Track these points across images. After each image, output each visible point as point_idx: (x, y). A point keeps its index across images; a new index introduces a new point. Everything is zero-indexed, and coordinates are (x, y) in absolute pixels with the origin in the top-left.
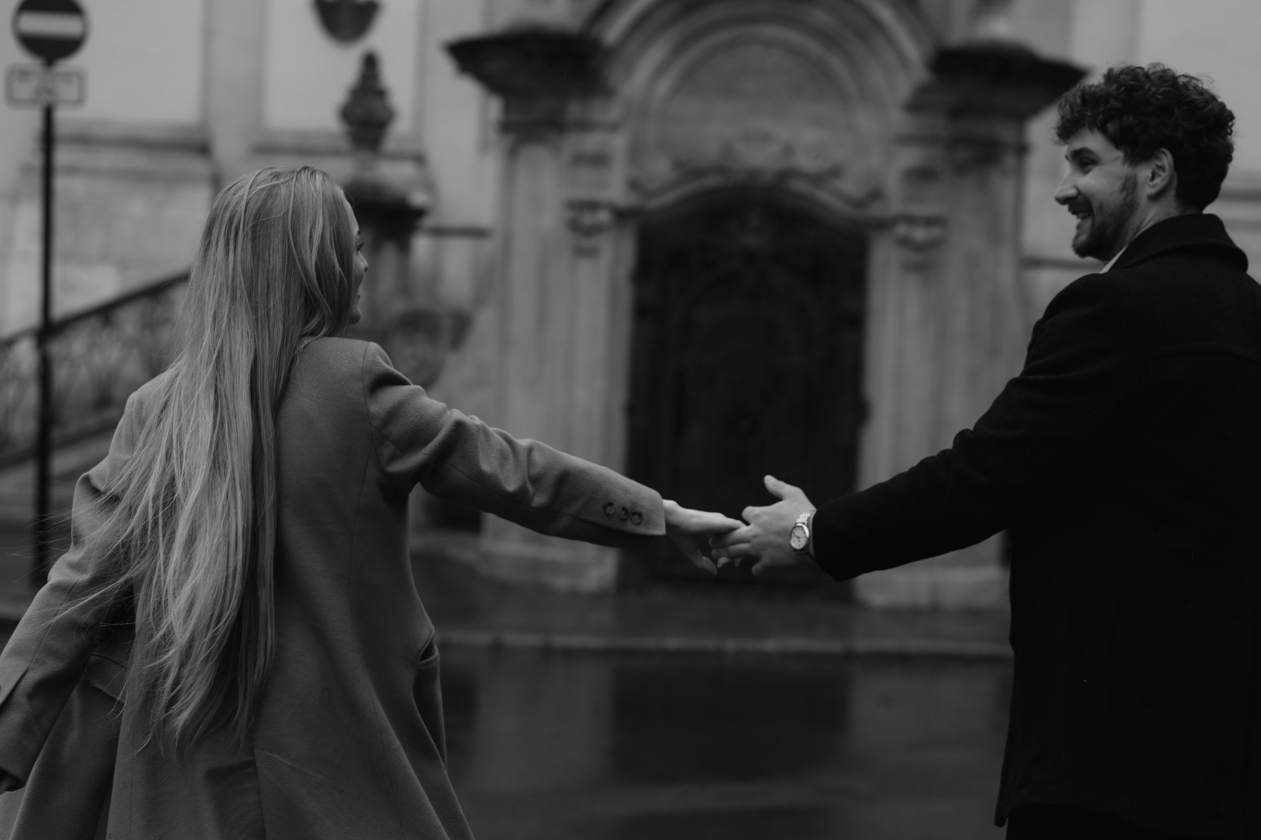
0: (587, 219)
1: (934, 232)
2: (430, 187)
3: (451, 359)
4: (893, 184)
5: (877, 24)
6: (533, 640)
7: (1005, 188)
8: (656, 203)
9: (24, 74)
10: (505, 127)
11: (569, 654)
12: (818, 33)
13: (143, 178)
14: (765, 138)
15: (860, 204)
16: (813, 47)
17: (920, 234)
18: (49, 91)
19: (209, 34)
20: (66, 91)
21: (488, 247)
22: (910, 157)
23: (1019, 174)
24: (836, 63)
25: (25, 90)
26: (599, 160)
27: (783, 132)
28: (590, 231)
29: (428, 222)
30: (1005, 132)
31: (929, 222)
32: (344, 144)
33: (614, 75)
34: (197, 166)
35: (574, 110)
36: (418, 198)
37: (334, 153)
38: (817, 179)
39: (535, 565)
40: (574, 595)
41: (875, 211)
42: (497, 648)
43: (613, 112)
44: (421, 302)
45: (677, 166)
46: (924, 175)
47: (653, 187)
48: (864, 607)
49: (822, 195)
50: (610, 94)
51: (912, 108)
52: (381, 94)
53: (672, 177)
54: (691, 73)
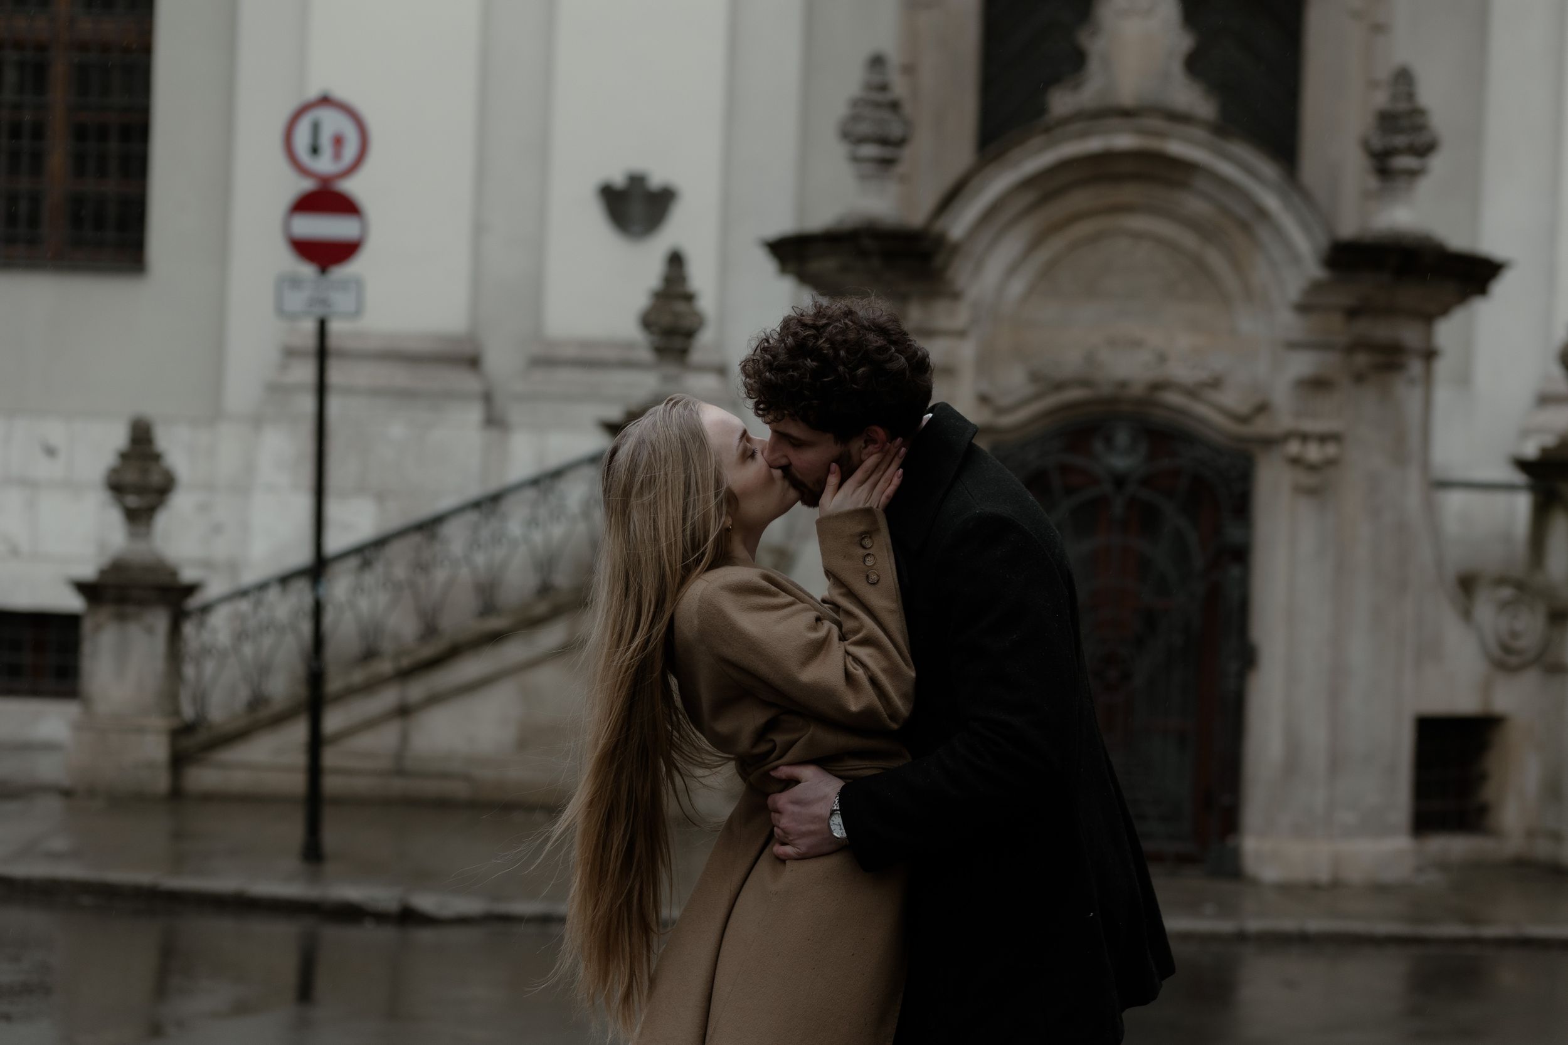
1: (1331, 450)
4: (1282, 396)
5: (1262, 213)
7: (1410, 397)
8: (1007, 420)
9: (295, 282)
12: (1193, 224)
13: (406, 395)
14: (1136, 344)
15: (1244, 420)
16: (1189, 240)
17: (1313, 453)
18: (324, 302)
19: (479, 229)
20: (342, 301)
22: (1302, 364)
23: (1428, 380)
24: (1215, 258)
25: (296, 300)
26: (946, 372)
27: (1155, 339)
30: (1409, 334)
31: (1323, 439)
32: (645, 354)
33: (961, 274)
34: (468, 382)
35: (914, 314)
37: (634, 365)
38: (1192, 392)
41: (1261, 426)
43: (961, 316)
45: (1035, 377)
46: (1317, 385)
47: (1005, 401)
48: (1254, 883)
49: (1201, 409)
50: (956, 296)
51: (1303, 308)
52: (689, 298)
53: (1028, 390)
54: (1048, 272)
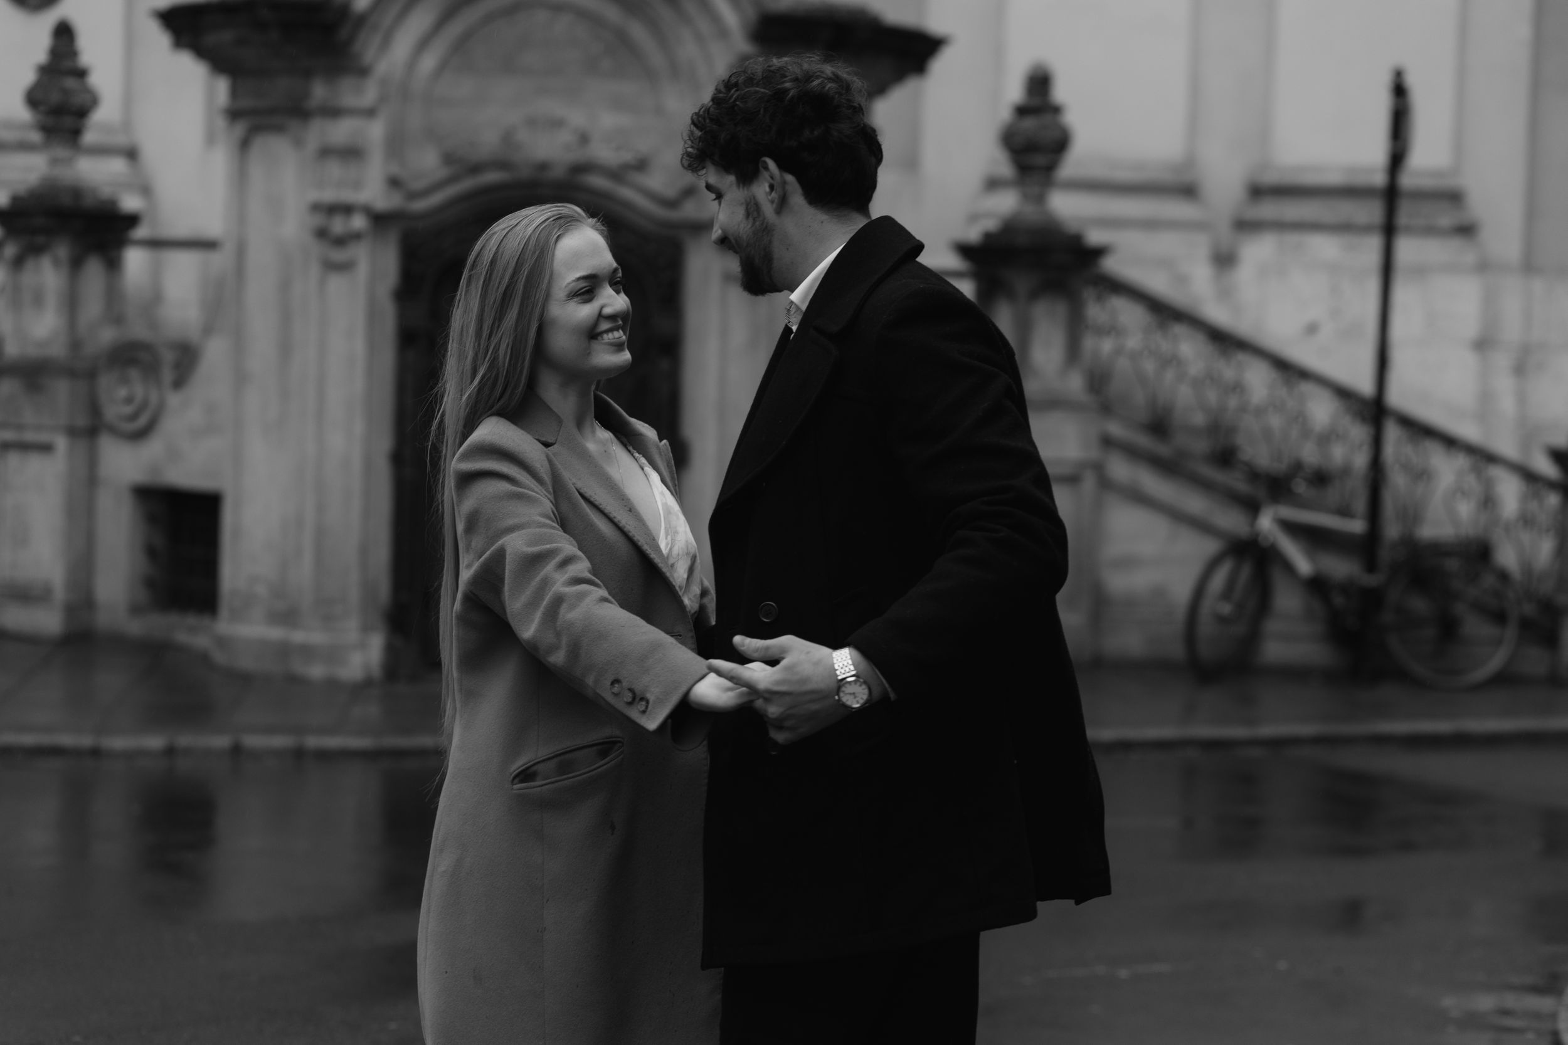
0: (338, 225)
2: (146, 190)
3: (174, 399)
6: (280, 741)
8: (420, 205)
10: (234, 114)
11: (324, 756)
14: (557, 124)
15: (672, 204)
21: (219, 261)
26: (352, 153)
27: (577, 118)
28: (341, 241)
29: (141, 232)
32: (36, 137)
33: (368, 48)
35: (319, 91)
36: (130, 203)
37: (23, 147)
38: (617, 174)
39: (284, 650)
40: (332, 685)
41: (689, 211)
42: (237, 750)
43: (369, 94)
44: (138, 331)
45: (449, 159)
47: (418, 185)
50: (363, 72)
52: (81, 74)
53: (442, 173)
54: (460, 46)
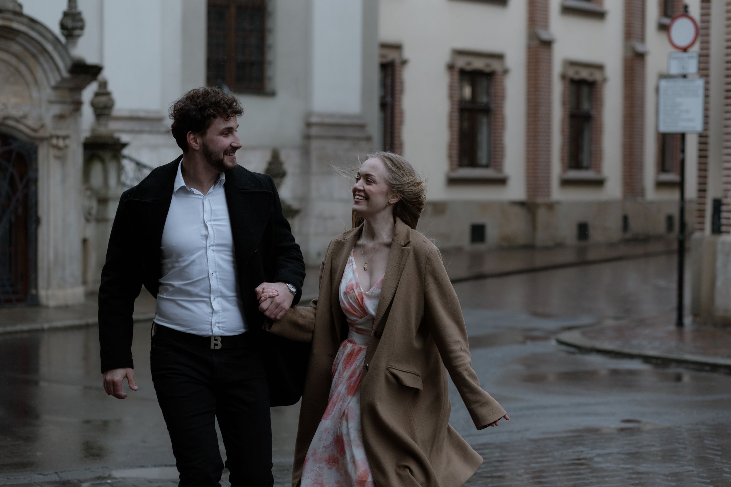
1: (66, 142)
4: (48, 120)
5: (45, 50)
15: (36, 130)
16: (14, 61)
17: (61, 143)
22: (56, 109)
24: (23, 68)
27: (3, 99)
31: (63, 138)
38: (17, 120)
41: (42, 133)
46: (61, 117)
48: (47, 307)
49: (21, 127)
51: (55, 88)
